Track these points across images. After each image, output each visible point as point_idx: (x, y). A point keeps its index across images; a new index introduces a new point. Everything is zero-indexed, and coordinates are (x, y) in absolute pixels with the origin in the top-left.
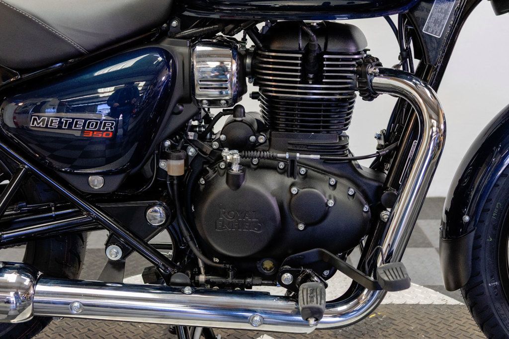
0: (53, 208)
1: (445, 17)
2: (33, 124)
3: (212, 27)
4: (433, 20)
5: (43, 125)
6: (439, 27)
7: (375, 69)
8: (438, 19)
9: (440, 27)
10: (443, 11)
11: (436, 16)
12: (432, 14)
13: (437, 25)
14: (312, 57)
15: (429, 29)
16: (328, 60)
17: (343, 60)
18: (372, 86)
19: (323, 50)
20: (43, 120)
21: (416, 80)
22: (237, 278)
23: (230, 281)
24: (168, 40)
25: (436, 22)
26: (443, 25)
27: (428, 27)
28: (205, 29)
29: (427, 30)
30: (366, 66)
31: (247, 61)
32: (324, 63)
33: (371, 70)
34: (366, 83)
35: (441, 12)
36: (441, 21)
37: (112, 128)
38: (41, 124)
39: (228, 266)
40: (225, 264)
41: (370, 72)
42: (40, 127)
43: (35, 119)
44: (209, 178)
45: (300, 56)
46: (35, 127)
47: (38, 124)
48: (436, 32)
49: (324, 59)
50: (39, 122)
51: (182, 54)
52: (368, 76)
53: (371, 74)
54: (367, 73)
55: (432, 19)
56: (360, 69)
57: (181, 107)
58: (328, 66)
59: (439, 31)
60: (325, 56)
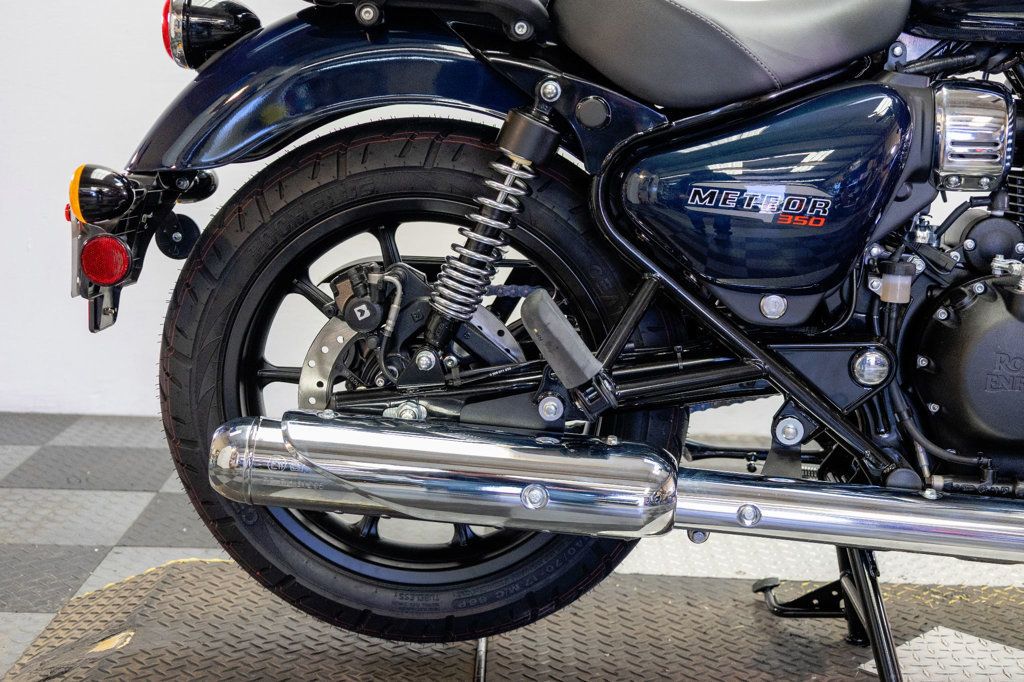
0: (679, 355)
2: (693, 200)
5: (710, 202)
20: (713, 194)
22: (999, 483)
23: (989, 487)
37: (825, 212)
38: (708, 200)
39: (985, 460)
40: (980, 456)
42: (704, 206)
43: (697, 193)
44: (964, 307)
46: (697, 205)
47: (702, 200)
50: (703, 197)
57: (908, 189)
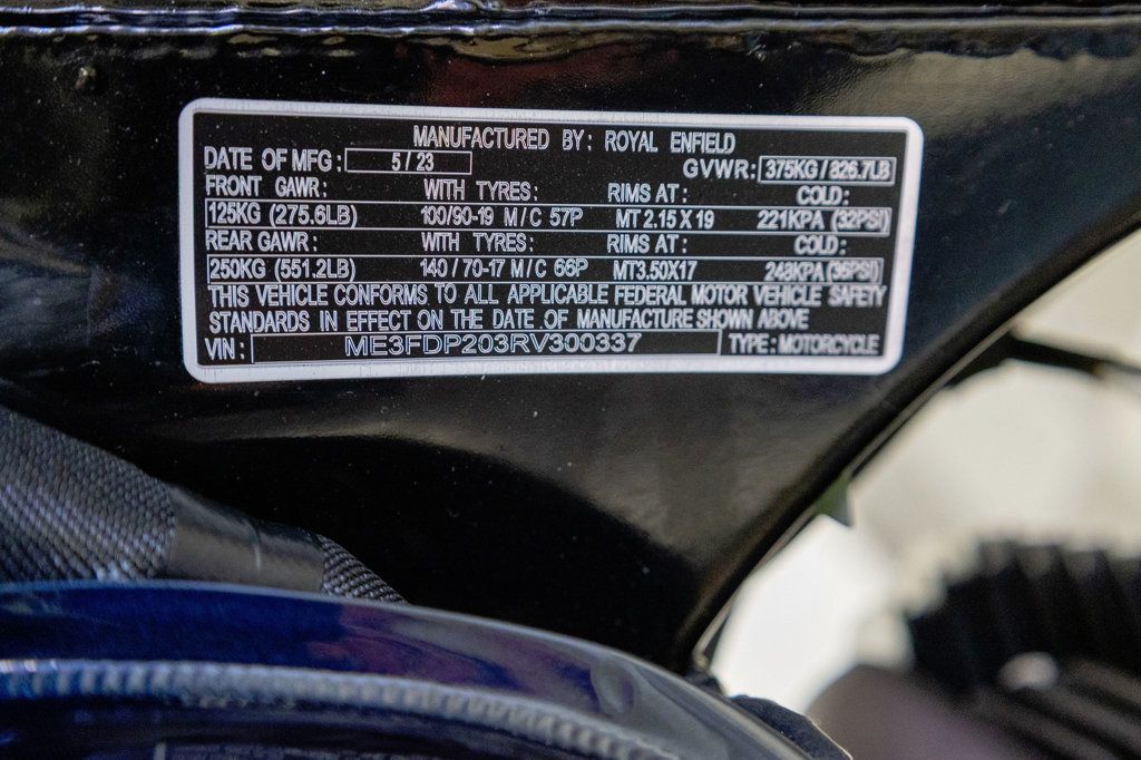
1: (635, 167)
6: (785, 195)
8: (696, 244)
9: (787, 167)
10: (565, 214)
11: (657, 287)
12: (653, 343)
13: (770, 219)
15: (842, 297)
25: (734, 249)
26: (751, 145)
27: (827, 319)
29: (869, 320)
35: (586, 242)
36: (703, 190)
48: (860, 196)
55: (708, 321)
59: (844, 168)
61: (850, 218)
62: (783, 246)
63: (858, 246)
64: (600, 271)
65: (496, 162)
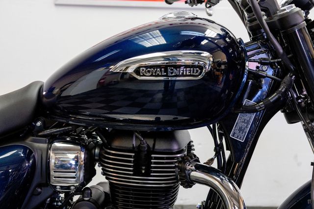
1: (247, 126)
3: (67, 128)
4: (238, 128)
6: (242, 133)
7: (192, 166)
8: (242, 127)
9: (244, 134)
10: (246, 121)
11: (240, 125)
12: (237, 123)
13: (241, 132)
14: (143, 155)
15: (235, 135)
16: (156, 158)
17: (167, 158)
18: (190, 178)
19: (152, 150)
21: (223, 176)
24: (31, 138)
25: (240, 129)
26: (246, 132)
27: (234, 133)
28: (61, 129)
29: (233, 136)
30: (185, 163)
31: (96, 151)
32: (152, 161)
33: (188, 167)
34: (185, 176)
35: (244, 122)
36: (244, 129)
41: (188, 169)
45: (133, 154)
48: (241, 137)
49: (152, 158)
51: (41, 149)
52: (186, 172)
53: (189, 170)
54: (186, 169)
56: (180, 165)
57: (39, 190)
58: (155, 163)
59: (243, 137)
60: (153, 156)
61: (240, 136)
62: (239, 132)
63: (238, 136)
64: (242, 122)
65: (250, 119)
